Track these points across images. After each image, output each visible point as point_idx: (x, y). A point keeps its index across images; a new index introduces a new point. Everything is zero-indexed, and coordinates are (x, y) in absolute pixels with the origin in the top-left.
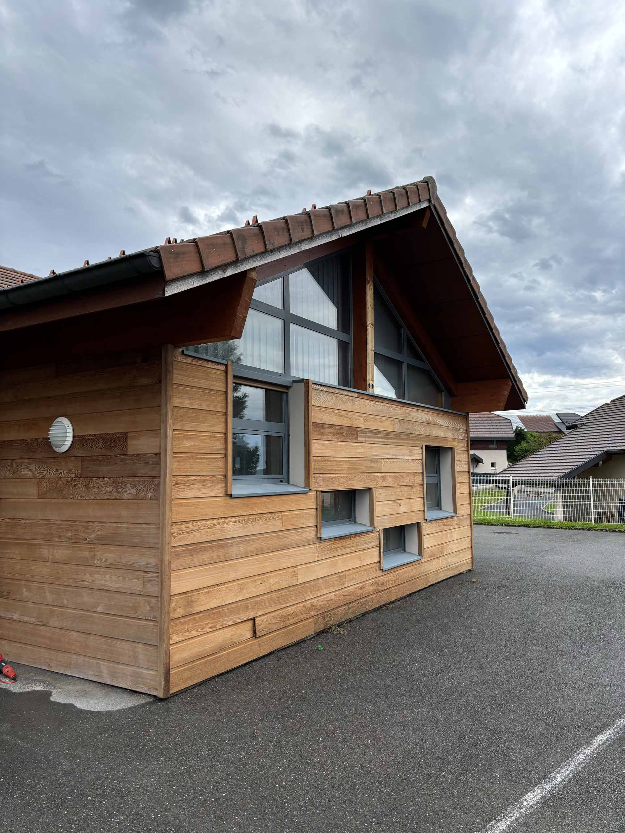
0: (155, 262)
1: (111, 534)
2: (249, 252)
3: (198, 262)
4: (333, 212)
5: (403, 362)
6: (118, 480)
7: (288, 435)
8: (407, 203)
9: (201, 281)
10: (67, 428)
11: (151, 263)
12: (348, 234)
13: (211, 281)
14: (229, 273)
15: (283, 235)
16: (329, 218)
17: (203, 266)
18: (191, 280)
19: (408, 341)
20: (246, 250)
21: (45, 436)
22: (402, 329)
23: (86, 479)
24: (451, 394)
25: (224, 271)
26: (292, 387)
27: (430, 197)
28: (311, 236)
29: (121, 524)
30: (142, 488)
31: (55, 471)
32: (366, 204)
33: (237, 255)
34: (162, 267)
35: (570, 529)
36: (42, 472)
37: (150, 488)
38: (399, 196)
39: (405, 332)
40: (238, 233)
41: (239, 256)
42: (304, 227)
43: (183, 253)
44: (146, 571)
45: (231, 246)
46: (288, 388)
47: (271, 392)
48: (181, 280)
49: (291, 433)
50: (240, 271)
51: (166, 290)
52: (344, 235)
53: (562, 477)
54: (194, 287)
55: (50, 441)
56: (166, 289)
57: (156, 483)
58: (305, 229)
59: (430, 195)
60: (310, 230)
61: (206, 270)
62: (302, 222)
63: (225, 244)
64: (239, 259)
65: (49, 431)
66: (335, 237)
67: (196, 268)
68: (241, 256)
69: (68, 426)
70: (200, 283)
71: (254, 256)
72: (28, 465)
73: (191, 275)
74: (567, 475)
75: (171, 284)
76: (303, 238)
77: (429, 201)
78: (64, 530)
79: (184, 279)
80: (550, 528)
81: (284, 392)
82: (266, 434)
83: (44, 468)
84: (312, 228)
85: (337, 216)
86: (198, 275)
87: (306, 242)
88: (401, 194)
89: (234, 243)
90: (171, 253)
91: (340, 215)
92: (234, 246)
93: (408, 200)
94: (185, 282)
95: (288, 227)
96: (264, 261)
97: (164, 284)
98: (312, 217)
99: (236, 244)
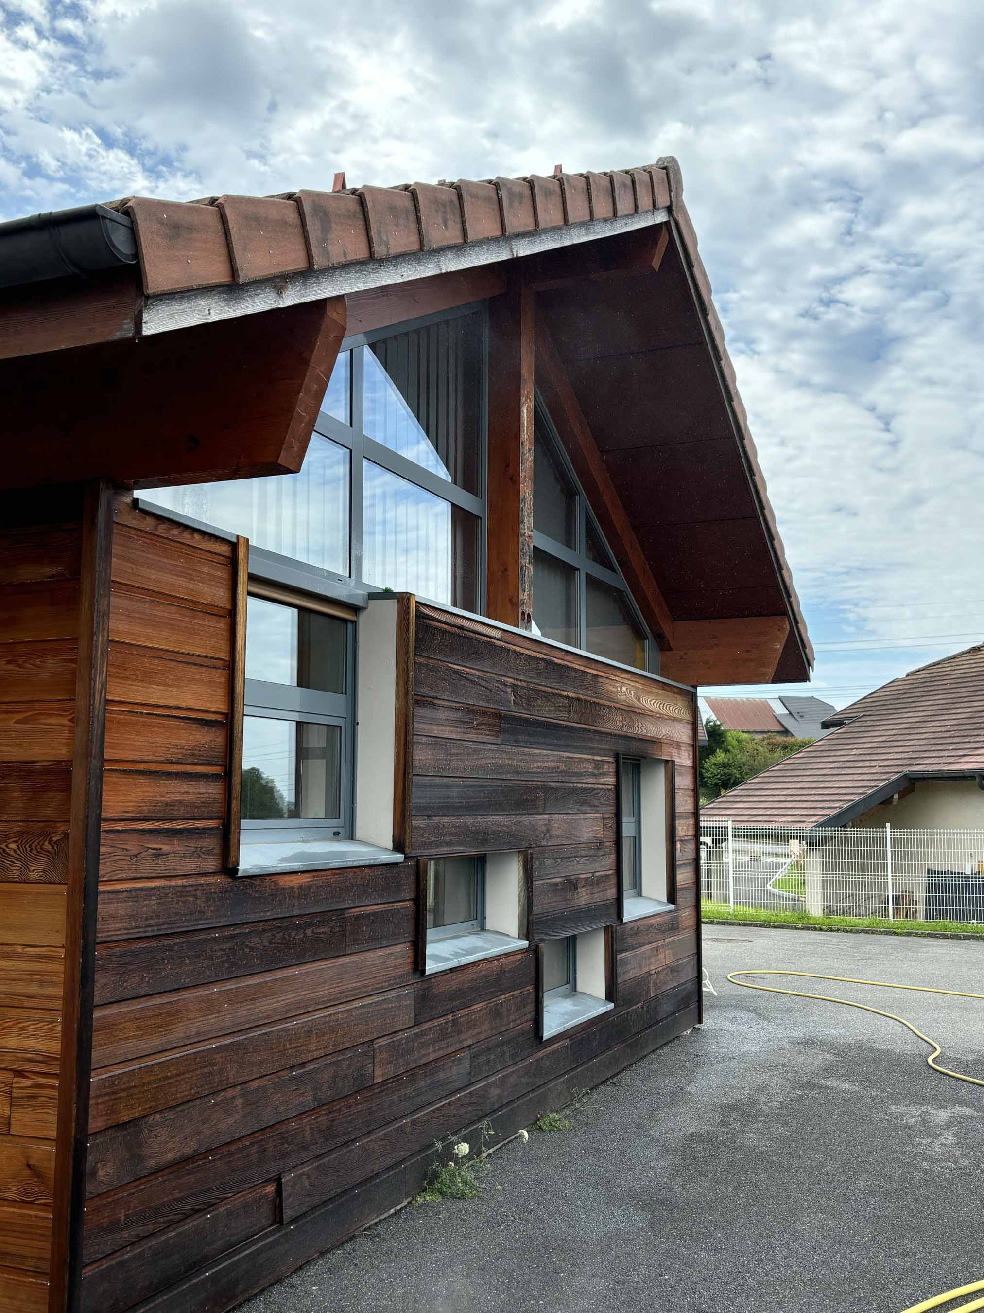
0: (120, 240)
2: (336, 256)
3: (224, 258)
4: (504, 194)
5: (578, 569)
7: (355, 724)
8: (634, 207)
9: (227, 309)
11: (111, 240)
12: (528, 253)
13: (250, 311)
14: (291, 298)
15: (406, 226)
16: (496, 207)
17: (233, 271)
18: (203, 303)
19: (588, 522)
20: (330, 247)
22: (577, 498)
24: (663, 644)
25: (280, 291)
26: (365, 608)
27: (671, 202)
28: (460, 240)
32: (563, 191)
33: (310, 257)
34: (137, 254)
35: (847, 932)
38: (620, 186)
39: (582, 502)
40: (314, 201)
41: (316, 258)
42: (448, 216)
43: (190, 228)
44: (18, 1071)
45: (298, 231)
46: (356, 609)
47: (312, 616)
48: (182, 298)
49: (360, 718)
50: (314, 298)
51: (145, 319)
52: (522, 253)
53: (822, 825)
54: (210, 321)
56: (146, 317)
58: (449, 222)
59: (670, 197)
60: (459, 226)
61: (241, 280)
62: (444, 205)
63: (285, 223)
64: (316, 267)
66: (503, 255)
67: (218, 273)
68: (319, 262)
70: (225, 312)
71: (346, 267)
73: (206, 290)
74: (831, 822)
75: (157, 305)
76: (445, 243)
77: (669, 209)
79: (189, 297)
80: (808, 929)
81: (345, 621)
82: (297, 717)
84: (463, 223)
85: (511, 205)
86: (220, 293)
87: (450, 255)
88: (624, 185)
89: (303, 225)
90: (161, 222)
91: (516, 204)
92: (304, 233)
93: (635, 200)
94: (189, 306)
95: (417, 210)
96: (364, 283)
97: (141, 302)
98: (464, 196)
99: (309, 228)
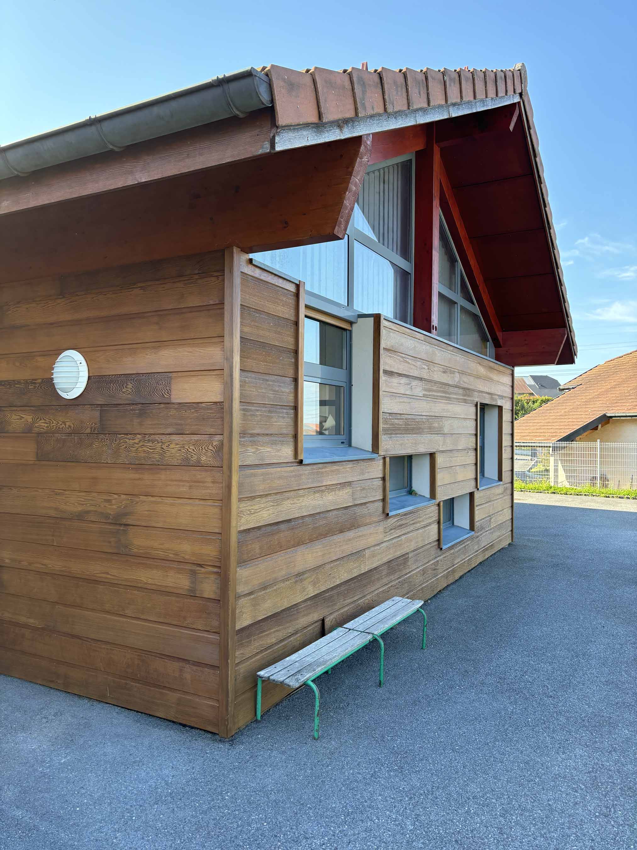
0: (263, 91)
1: (146, 512)
2: (369, 109)
3: (315, 106)
4: (447, 79)
5: (456, 303)
6: (157, 438)
7: (350, 385)
8: (505, 92)
9: (316, 138)
10: (79, 365)
11: (259, 90)
12: (457, 115)
13: (327, 140)
14: (347, 133)
15: (401, 94)
16: (443, 86)
17: (320, 115)
18: (305, 133)
19: (462, 278)
20: (366, 104)
21: (47, 376)
22: (457, 263)
23: (107, 435)
24: (497, 344)
25: (341, 129)
26: (356, 323)
27: (522, 90)
28: (426, 105)
29: (162, 499)
30: (193, 450)
31: (61, 425)
32: (474, 79)
33: (356, 110)
36: (43, 424)
37: (206, 450)
39: (459, 268)
40: (358, 75)
41: (359, 110)
42: (421, 90)
43: (298, 86)
44: (199, 564)
45: (350, 92)
46: (351, 323)
47: (327, 326)
48: (295, 129)
49: (354, 382)
51: (276, 141)
52: (454, 115)
53: (560, 440)
54: (308, 145)
55: (53, 383)
56: (277, 139)
57: (214, 444)
58: (421, 94)
59: (522, 87)
60: (426, 96)
61: (324, 121)
62: (419, 84)
63: (344, 87)
64: (359, 115)
65: (53, 369)
66: (445, 115)
67: (312, 116)
68: (361, 112)
69: (81, 363)
70: (315, 140)
71: (373, 117)
72: (22, 415)
73: (306, 125)
74: (564, 439)
75: (282, 133)
76: (419, 107)
77: (521, 95)
78: (76, 504)
79: (298, 129)
81: (346, 329)
83: (45, 420)
84: (428, 94)
85: (450, 85)
86: (313, 128)
87: (420, 113)
88: (501, 78)
89: (353, 89)
90: (284, 80)
91: (452, 84)
92: (353, 94)
93: (506, 87)
94: (298, 134)
95: (406, 85)
96: (381, 127)
97: (274, 131)
98: (429, 78)
99: (356, 91)
